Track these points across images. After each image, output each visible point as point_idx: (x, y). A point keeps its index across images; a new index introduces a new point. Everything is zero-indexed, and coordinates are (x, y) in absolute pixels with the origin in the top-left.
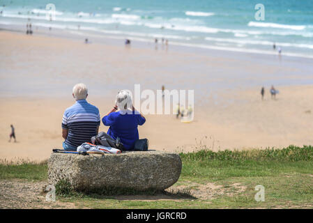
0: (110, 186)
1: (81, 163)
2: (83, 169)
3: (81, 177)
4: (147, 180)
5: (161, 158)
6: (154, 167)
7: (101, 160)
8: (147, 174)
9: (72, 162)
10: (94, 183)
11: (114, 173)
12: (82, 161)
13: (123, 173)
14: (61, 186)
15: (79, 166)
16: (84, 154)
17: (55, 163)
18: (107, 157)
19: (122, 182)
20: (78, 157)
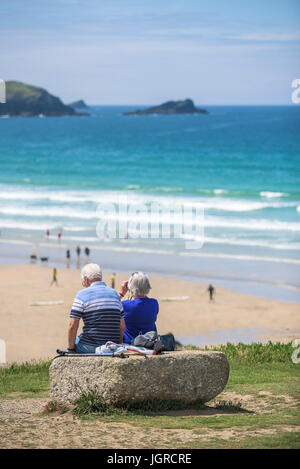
0: (156, 399)
1: (123, 369)
2: (125, 377)
3: (123, 387)
4: (195, 389)
5: (210, 359)
6: (202, 372)
7: (145, 364)
8: (195, 381)
9: (106, 368)
10: (137, 395)
11: (159, 379)
12: (124, 365)
13: (170, 380)
14: (90, 402)
15: (119, 373)
16: (122, 356)
17: (67, 371)
18: (151, 360)
19: (168, 392)
20: (117, 360)
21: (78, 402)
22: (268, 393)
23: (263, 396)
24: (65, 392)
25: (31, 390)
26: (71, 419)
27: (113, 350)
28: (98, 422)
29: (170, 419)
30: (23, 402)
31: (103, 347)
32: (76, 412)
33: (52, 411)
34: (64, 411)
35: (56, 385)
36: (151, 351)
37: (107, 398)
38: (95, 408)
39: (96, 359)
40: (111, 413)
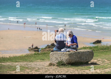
0: (77, 62)
2: (70, 57)
3: (69, 59)
4: (86, 59)
6: (88, 55)
8: (86, 57)
9: (65, 55)
10: (73, 61)
11: (78, 57)
12: (70, 54)
13: (80, 57)
14: (61, 63)
15: (68, 56)
16: (69, 52)
17: (54, 55)
18: (76, 53)
19: (80, 60)
20: (68, 53)
21: (57, 63)
22: (100, 59)
23: (100, 60)
24: (54, 60)
25: (42, 59)
26: (56, 67)
27: (66, 50)
28: (64, 68)
29: (82, 67)
30: (41, 62)
31: (63, 49)
32: (57, 66)
33: (51, 65)
34: (54, 65)
35: (51, 59)
36: (75, 50)
37: (65, 62)
38: (62, 65)
39: (62, 52)
40: (67, 66)
